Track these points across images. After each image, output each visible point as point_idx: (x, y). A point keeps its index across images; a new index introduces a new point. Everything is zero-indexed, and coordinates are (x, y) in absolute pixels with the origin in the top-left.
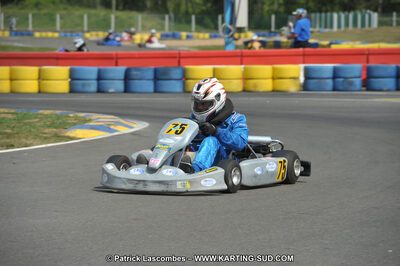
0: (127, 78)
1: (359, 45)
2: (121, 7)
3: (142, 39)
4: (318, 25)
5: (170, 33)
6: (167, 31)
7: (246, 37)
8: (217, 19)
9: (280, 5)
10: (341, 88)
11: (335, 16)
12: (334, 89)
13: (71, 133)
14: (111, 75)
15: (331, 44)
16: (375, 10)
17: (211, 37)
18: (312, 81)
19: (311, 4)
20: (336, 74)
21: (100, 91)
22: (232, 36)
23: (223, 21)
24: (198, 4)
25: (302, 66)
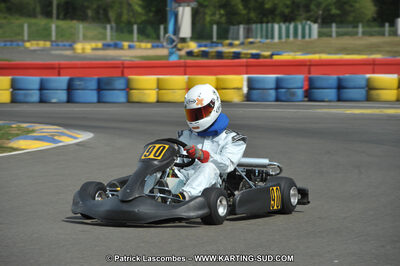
0: (70, 88)
1: (300, 57)
2: (61, 17)
3: (83, 49)
4: (259, 36)
5: (112, 43)
6: (109, 40)
7: (188, 47)
8: (159, 29)
9: (221, 16)
10: (283, 98)
11: (276, 26)
12: (277, 100)
13: (14, 144)
14: (53, 85)
15: (272, 55)
16: (315, 22)
17: (153, 47)
18: (255, 92)
19: (253, 15)
20: (278, 85)
21: (42, 101)
22: (176, 46)
23: (166, 31)
24: (140, 14)
25: (245, 77)
